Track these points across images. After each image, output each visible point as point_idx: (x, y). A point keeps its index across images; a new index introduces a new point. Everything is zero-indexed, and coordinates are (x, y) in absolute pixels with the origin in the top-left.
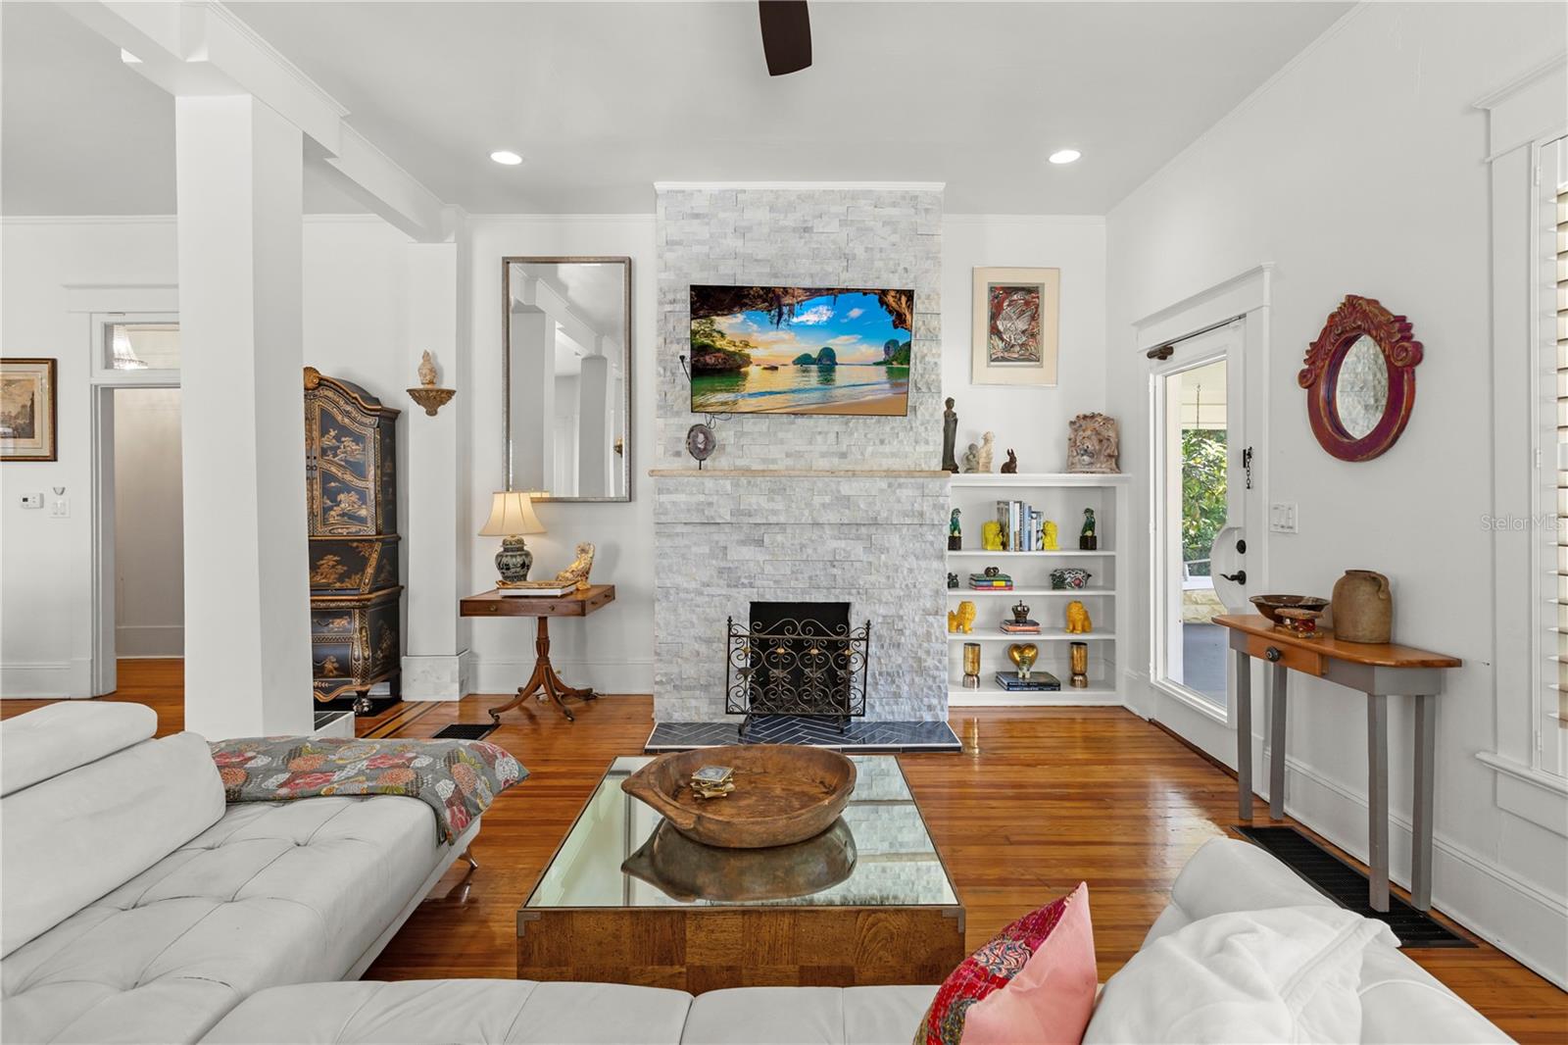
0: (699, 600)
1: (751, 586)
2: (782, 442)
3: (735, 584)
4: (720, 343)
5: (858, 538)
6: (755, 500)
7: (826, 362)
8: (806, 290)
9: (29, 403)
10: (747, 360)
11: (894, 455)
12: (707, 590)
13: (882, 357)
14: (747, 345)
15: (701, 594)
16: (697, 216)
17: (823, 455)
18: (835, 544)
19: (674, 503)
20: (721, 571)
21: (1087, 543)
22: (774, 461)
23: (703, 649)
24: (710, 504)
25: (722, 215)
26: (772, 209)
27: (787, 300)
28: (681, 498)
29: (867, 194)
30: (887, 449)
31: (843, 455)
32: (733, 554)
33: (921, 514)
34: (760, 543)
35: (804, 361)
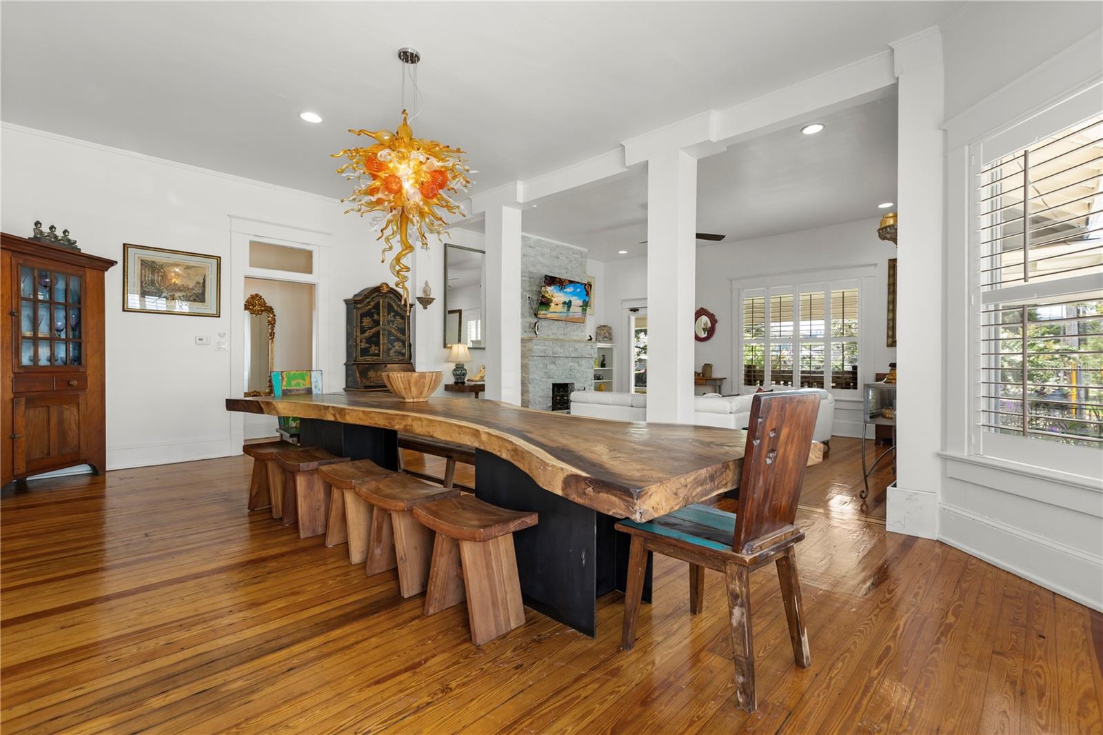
0: (541, 383)
1: (553, 378)
2: (551, 329)
3: (549, 377)
4: (547, 295)
5: (576, 362)
6: (557, 349)
7: (568, 304)
8: (569, 281)
9: (202, 281)
10: (551, 301)
11: (577, 335)
12: (542, 380)
13: (581, 304)
14: (552, 296)
15: (540, 381)
16: (531, 247)
17: (561, 334)
18: (571, 364)
19: (538, 349)
20: (545, 373)
21: (603, 365)
22: (549, 336)
23: (540, 399)
24: (546, 350)
25: (538, 248)
26: (551, 249)
27: (564, 284)
28: (540, 347)
29: (570, 249)
30: (575, 333)
31: (565, 335)
32: (548, 367)
33: (591, 355)
34: (554, 363)
35: (564, 303)
